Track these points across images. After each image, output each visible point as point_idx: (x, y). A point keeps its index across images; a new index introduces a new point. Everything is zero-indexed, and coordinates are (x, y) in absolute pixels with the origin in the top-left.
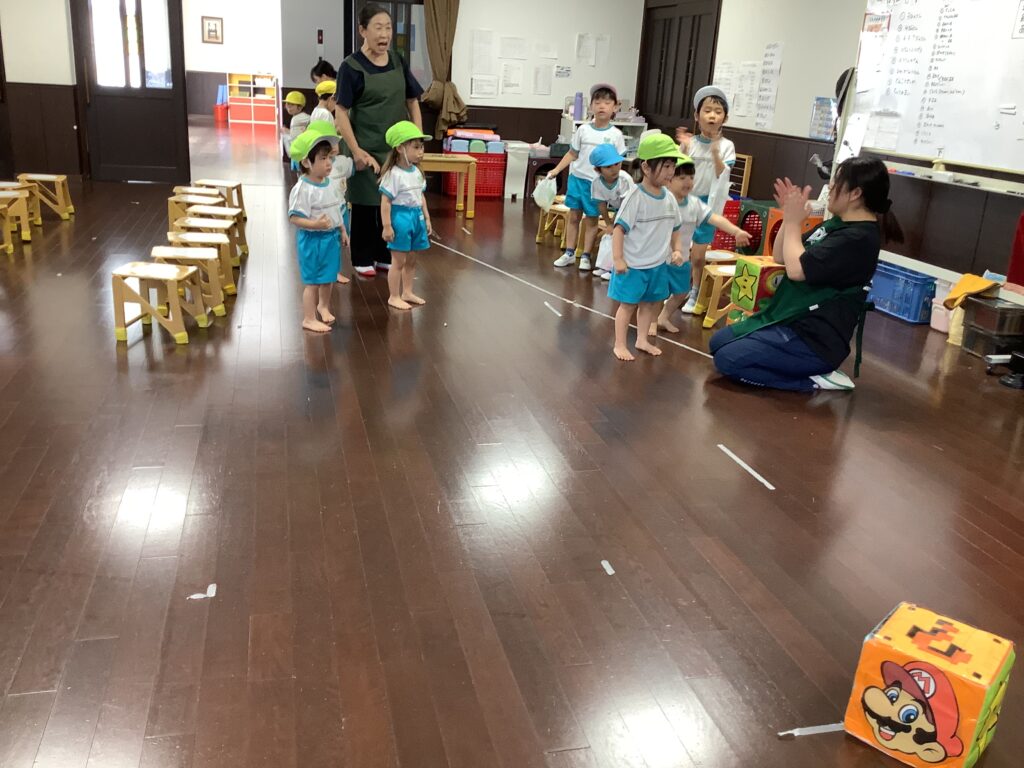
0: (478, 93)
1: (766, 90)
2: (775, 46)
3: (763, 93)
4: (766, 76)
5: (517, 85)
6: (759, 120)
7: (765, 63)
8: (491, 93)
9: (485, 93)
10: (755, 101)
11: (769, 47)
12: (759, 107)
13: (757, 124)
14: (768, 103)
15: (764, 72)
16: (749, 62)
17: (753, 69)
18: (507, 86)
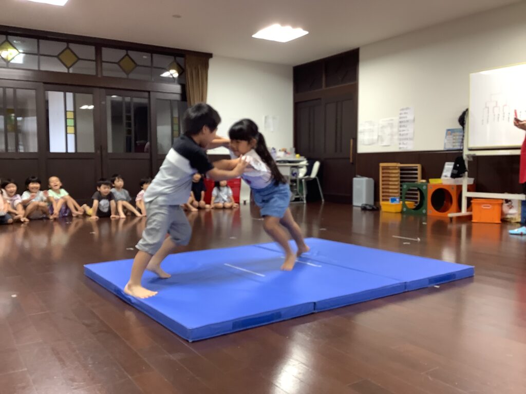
1: (404, 131)
2: (407, 109)
3: (402, 133)
4: (402, 124)
6: (401, 146)
7: (400, 118)
10: (396, 137)
11: (403, 110)
12: (400, 140)
13: (400, 148)
14: (408, 137)
15: (400, 122)
16: (388, 119)
17: (391, 122)
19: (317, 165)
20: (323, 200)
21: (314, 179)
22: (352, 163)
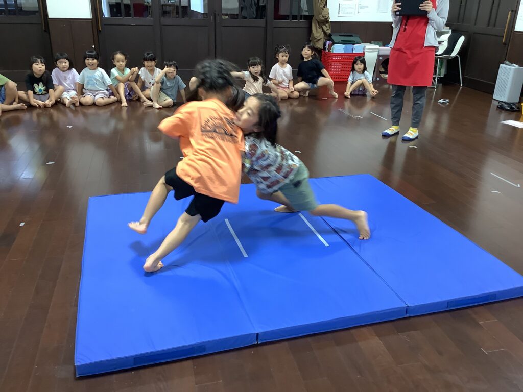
0: (343, 13)
5: (367, 7)
8: (352, 13)
9: (347, 13)
18: (361, 8)
19: (462, 39)
20: (461, 85)
21: (456, 58)
22: (504, 44)
